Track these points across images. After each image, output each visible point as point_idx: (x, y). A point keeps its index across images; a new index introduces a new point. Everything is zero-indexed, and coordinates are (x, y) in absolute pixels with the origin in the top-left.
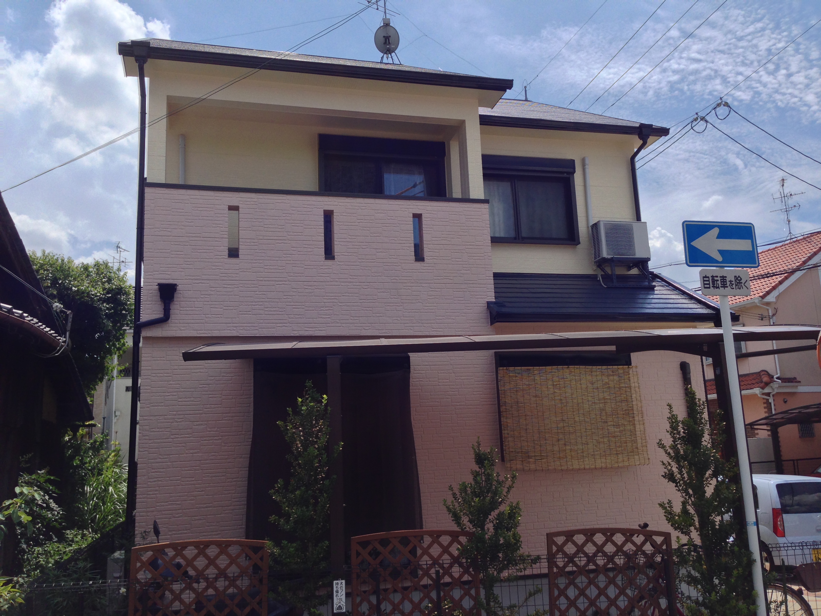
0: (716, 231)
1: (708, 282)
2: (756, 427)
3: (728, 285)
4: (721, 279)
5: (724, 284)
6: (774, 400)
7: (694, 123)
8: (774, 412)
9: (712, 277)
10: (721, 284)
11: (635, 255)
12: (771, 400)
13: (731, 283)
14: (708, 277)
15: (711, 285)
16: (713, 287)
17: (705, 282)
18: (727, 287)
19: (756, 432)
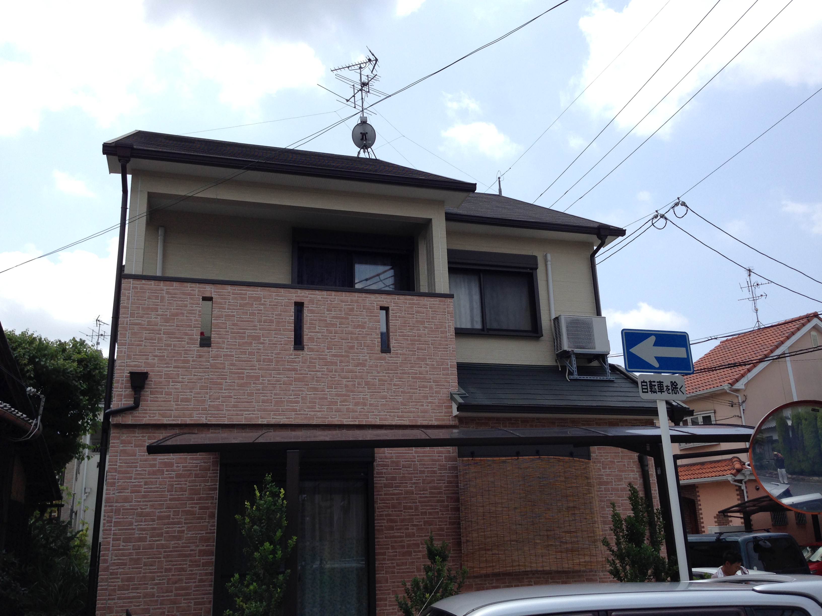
0: (652, 339)
1: (646, 387)
2: (729, 514)
3: (665, 390)
4: (658, 385)
5: (661, 389)
6: (746, 488)
7: (655, 220)
8: (746, 500)
9: (650, 382)
10: (659, 389)
11: (595, 348)
12: (743, 487)
13: (667, 388)
14: (646, 382)
15: (649, 390)
16: (651, 391)
17: (643, 387)
18: (664, 392)
19: (730, 519)
